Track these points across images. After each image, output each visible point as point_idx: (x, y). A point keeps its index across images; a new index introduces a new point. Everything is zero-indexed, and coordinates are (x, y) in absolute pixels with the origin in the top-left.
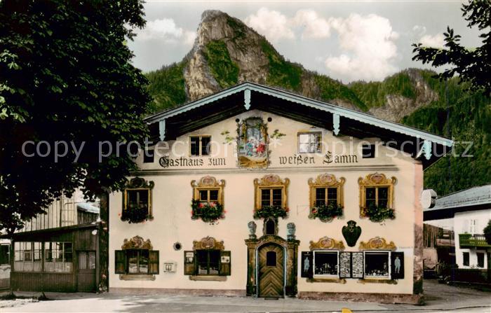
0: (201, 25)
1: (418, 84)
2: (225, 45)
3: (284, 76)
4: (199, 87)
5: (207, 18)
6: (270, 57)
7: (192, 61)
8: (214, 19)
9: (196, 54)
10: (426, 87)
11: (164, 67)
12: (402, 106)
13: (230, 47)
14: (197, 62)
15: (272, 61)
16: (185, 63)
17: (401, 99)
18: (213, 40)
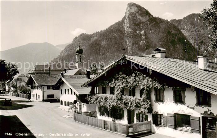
0: (127, 8)
1: (196, 20)
2: (135, 14)
3: (154, 23)
4: (128, 29)
5: (130, 6)
6: (150, 17)
7: (125, 20)
8: (132, 6)
9: (127, 18)
10: (198, 21)
11: (116, 23)
12: (190, 28)
13: (137, 15)
14: (127, 20)
15: (150, 18)
16: (123, 21)
17: (190, 26)
18: (132, 13)
